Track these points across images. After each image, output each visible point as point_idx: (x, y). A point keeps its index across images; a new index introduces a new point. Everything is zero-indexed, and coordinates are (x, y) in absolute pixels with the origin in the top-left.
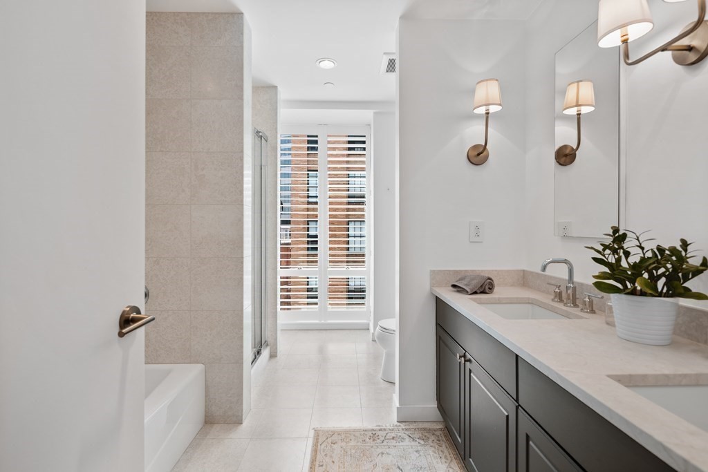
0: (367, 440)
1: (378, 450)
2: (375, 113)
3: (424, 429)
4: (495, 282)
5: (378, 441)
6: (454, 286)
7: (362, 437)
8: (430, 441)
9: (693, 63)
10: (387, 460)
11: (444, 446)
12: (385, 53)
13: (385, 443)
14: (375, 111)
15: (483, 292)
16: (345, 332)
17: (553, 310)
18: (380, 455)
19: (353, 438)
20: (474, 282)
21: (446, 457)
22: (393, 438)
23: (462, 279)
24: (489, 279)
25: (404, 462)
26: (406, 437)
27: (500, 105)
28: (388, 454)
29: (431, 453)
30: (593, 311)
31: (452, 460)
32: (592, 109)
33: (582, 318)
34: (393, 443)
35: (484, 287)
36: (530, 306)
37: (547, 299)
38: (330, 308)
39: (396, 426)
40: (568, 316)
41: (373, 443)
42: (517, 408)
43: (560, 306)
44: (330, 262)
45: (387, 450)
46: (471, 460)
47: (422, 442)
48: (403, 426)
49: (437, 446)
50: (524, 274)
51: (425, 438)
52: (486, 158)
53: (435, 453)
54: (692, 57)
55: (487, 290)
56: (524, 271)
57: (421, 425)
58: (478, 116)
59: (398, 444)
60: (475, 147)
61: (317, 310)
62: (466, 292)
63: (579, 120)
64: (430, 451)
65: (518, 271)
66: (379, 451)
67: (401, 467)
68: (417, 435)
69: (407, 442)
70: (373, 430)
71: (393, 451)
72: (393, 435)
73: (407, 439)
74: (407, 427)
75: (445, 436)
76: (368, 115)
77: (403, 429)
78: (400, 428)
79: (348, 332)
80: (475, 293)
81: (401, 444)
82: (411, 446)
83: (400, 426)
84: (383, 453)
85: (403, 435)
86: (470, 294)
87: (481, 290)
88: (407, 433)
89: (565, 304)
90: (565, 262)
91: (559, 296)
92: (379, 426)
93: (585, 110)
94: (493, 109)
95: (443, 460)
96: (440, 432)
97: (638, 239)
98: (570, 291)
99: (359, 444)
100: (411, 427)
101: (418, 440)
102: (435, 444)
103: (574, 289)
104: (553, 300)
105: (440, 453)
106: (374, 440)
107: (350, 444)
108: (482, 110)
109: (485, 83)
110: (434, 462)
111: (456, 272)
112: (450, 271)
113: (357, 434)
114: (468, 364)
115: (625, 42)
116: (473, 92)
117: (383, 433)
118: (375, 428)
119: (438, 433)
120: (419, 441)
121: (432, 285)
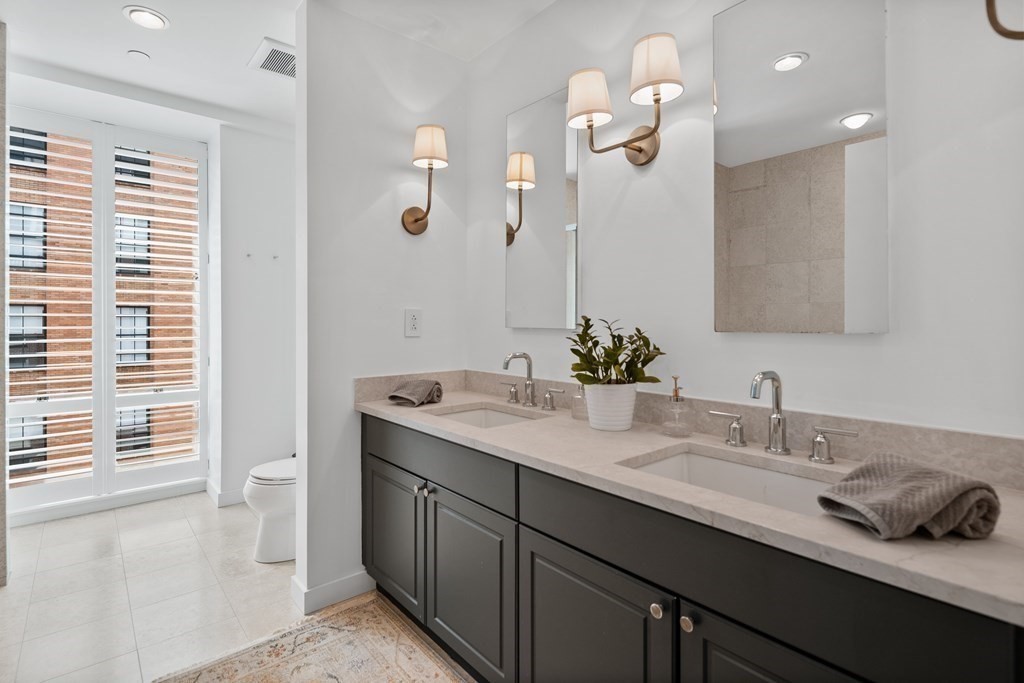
0: (266, 658)
1: (288, 666)
2: (222, 125)
3: (350, 610)
4: (443, 387)
5: (285, 653)
6: (393, 398)
7: (256, 658)
8: (364, 623)
9: (642, 165)
10: (309, 673)
11: (384, 621)
12: (266, 38)
13: (297, 652)
14: (223, 122)
15: (431, 402)
16: (157, 505)
17: (514, 413)
18: (295, 672)
19: (238, 666)
20: (421, 389)
21: (390, 634)
22: (308, 640)
23: (402, 387)
24: (437, 384)
25: (336, 665)
26: (327, 630)
27: (447, 161)
28: (307, 665)
29: (370, 637)
30: (553, 408)
31: (399, 635)
32: (532, 186)
33: (547, 416)
34: (310, 646)
35: (432, 396)
36: (482, 412)
37: (503, 402)
38: (120, 468)
39: (307, 621)
40: (530, 417)
41: (276, 661)
42: (517, 528)
43: (519, 407)
44: (119, 382)
45: (305, 660)
46: (437, 619)
47: (353, 628)
48: (316, 617)
49: (374, 626)
50: (466, 375)
51: (355, 621)
52: (425, 226)
53: (375, 635)
54: (642, 159)
55: (436, 399)
56: (466, 371)
57: (344, 607)
58: (419, 170)
59: (318, 645)
60: (413, 210)
61: (91, 474)
62: (412, 404)
63: (520, 195)
64: (368, 635)
65: (460, 371)
66: (292, 666)
67: (334, 674)
68: (342, 622)
69: (331, 636)
70: (271, 641)
71: (312, 658)
72: (306, 635)
73: (330, 633)
74: (324, 616)
75: (381, 608)
76: (209, 126)
77: (319, 622)
78: (314, 622)
79: (164, 503)
80: (422, 404)
81: (323, 643)
82: (339, 639)
83: (312, 619)
84: (298, 668)
85: (321, 630)
86: (418, 406)
87: (429, 399)
88: (326, 624)
89: (524, 404)
90: (525, 356)
91: (515, 397)
92: (279, 632)
93: (527, 186)
94: (438, 165)
95: (389, 639)
96: (372, 606)
97: (609, 328)
98: (529, 391)
99: (253, 671)
100: (330, 614)
101: (345, 628)
102: (372, 624)
103: (533, 385)
104: (509, 401)
105: (382, 632)
106: (277, 655)
107: (238, 677)
108: (423, 164)
109: (430, 129)
110: (378, 646)
111: (389, 379)
112: (381, 378)
113: (246, 657)
114: (432, 495)
115: (590, 127)
116: (412, 137)
117: (290, 639)
118: (272, 637)
119: (371, 608)
120: (349, 628)
121: (357, 401)
